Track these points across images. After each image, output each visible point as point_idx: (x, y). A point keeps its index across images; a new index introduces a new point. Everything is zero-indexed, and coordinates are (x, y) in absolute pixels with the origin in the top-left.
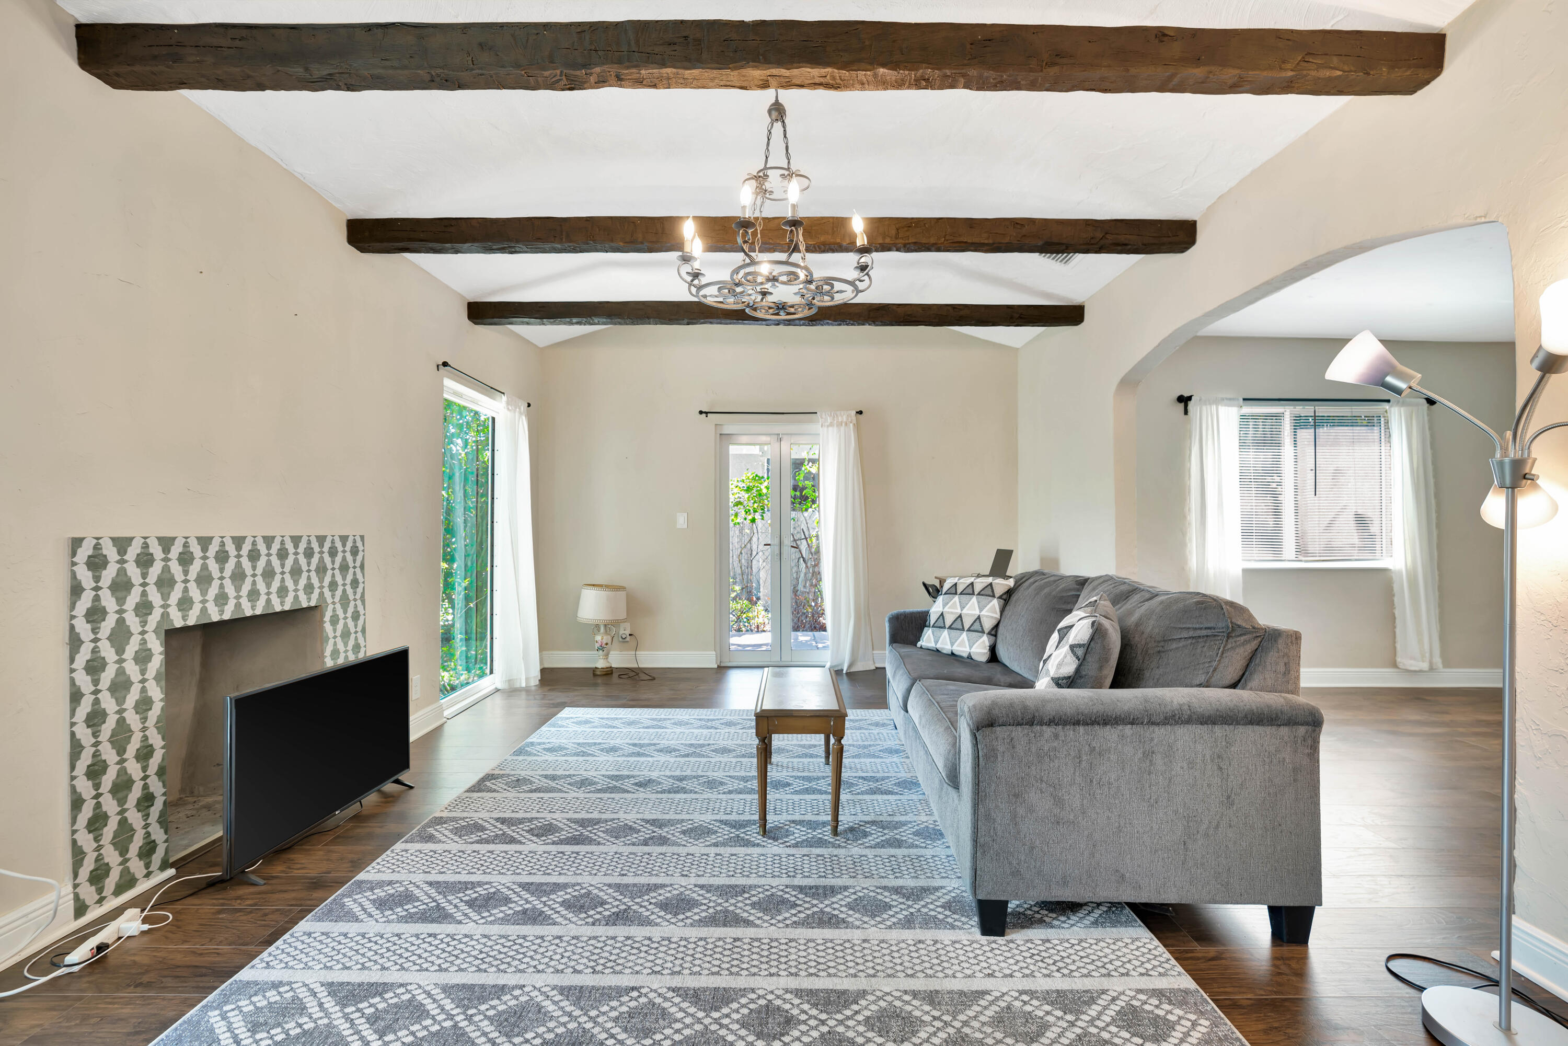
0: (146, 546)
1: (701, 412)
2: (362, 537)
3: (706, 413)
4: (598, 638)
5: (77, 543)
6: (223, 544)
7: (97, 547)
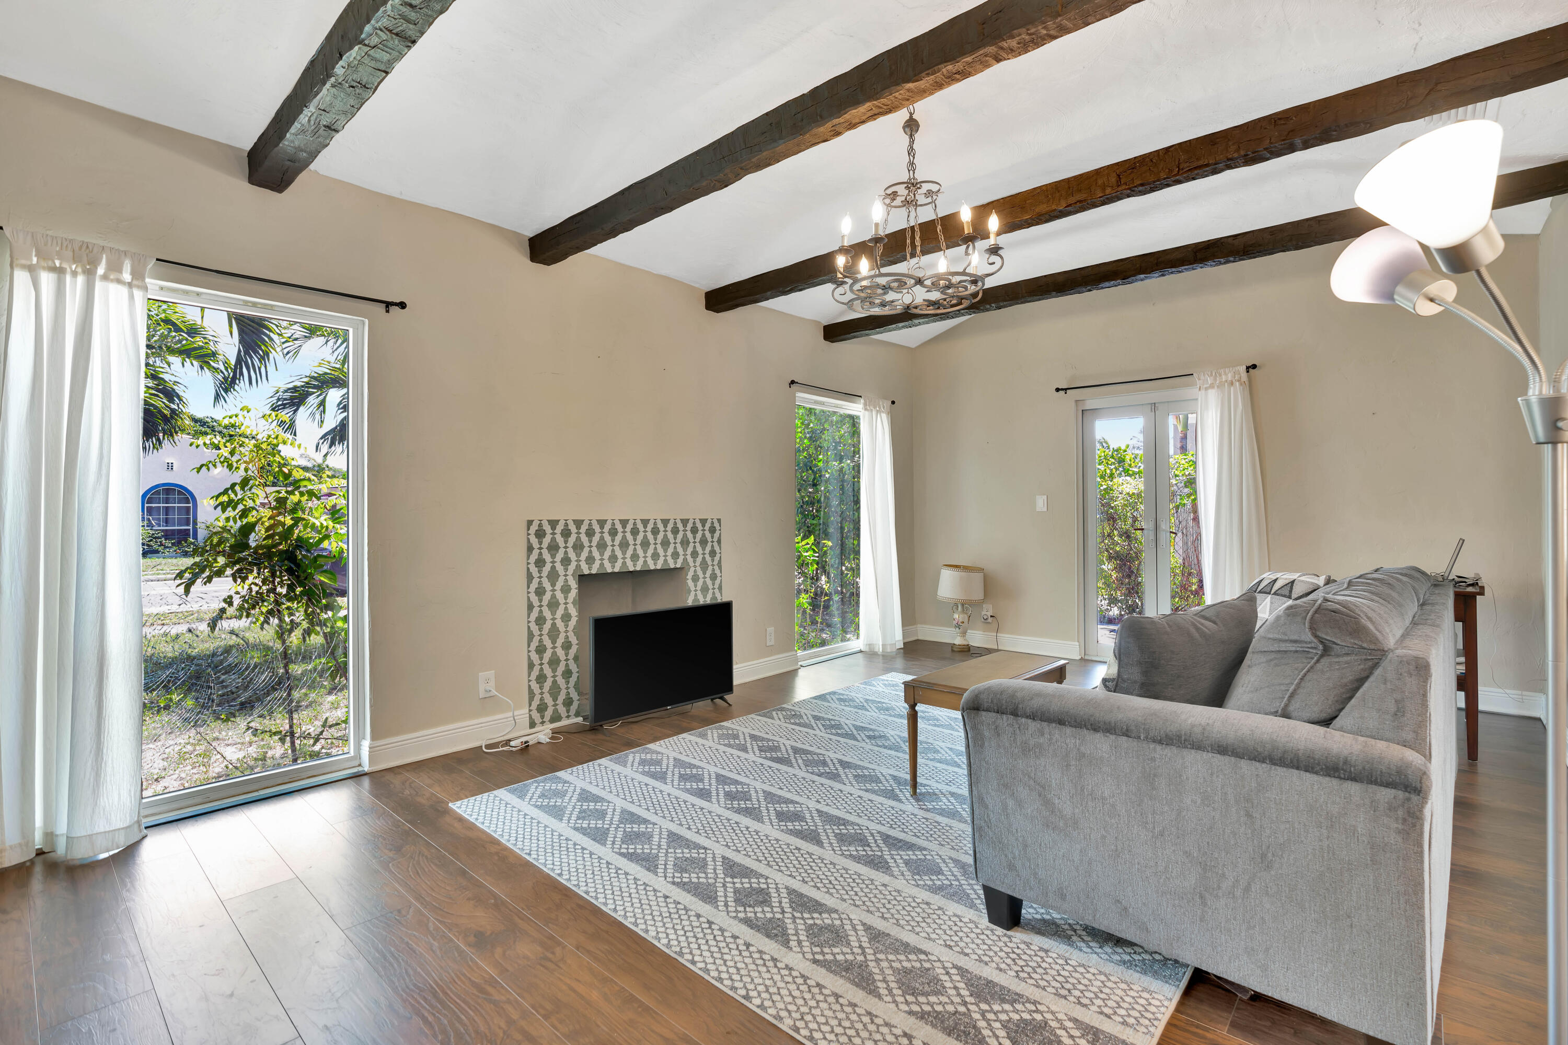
0: (566, 525)
1: (1058, 390)
2: (719, 520)
3: (1066, 389)
4: (956, 616)
5: (530, 523)
6: (613, 524)
7: (540, 525)
